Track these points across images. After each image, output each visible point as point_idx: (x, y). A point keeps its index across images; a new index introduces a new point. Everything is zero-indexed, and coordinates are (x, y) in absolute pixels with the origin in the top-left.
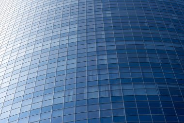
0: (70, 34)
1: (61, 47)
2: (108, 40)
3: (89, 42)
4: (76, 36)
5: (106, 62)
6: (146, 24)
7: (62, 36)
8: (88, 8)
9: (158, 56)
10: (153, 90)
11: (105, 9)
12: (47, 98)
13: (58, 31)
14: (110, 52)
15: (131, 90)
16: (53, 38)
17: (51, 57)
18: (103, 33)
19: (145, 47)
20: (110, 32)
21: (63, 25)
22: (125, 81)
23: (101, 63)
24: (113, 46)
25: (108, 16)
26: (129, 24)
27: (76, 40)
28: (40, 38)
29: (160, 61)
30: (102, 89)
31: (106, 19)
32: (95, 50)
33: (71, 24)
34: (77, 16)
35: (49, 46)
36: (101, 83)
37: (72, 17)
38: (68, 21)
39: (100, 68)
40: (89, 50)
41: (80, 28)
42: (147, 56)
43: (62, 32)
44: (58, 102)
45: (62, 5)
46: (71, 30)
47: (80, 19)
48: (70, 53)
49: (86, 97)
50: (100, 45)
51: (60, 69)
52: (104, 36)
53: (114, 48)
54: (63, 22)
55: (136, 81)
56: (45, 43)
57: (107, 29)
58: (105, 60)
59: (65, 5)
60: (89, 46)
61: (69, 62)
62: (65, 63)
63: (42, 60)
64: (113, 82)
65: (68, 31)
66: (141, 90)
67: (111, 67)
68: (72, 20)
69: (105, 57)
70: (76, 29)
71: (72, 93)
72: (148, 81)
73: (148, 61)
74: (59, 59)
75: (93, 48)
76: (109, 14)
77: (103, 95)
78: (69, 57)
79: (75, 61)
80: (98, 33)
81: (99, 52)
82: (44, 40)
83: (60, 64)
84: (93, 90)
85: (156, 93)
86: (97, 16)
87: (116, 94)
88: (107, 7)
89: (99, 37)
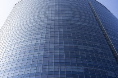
0: (42, 38)
1: (36, 44)
2: (60, 43)
3: (50, 43)
4: (44, 40)
5: (58, 54)
6: (80, 37)
7: (37, 39)
8: (51, 26)
9: (85, 52)
10: (81, 69)
11: (60, 28)
12: (27, 69)
13: (36, 37)
14: (61, 49)
15: (70, 69)
16: (33, 40)
17: (31, 49)
18: (58, 39)
19: (78, 48)
20: (62, 39)
21: (38, 34)
22: (67, 64)
23: (56, 54)
24: (62, 46)
25: (61, 31)
26: (72, 36)
27: (44, 42)
28: (26, 39)
29: (86, 55)
30: (56, 67)
31: (60, 32)
32: (54, 47)
33: (42, 33)
34: (46, 30)
35: (30, 44)
36: (55, 64)
37: (43, 30)
38: (41, 32)
40: (50, 47)
41: (47, 36)
42: (79, 52)
43: (38, 37)
44: (33, 72)
45: (39, 24)
46: (42, 37)
47: (47, 31)
48: (41, 48)
49: (47, 71)
50: (56, 45)
51: (35, 55)
52: (58, 41)
54: (39, 32)
55: (73, 64)
56: (28, 42)
57: (60, 37)
58: (58, 53)
59: (40, 24)
60: (51, 45)
61: (40, 52)
62: (38, 53)
63: (26, 50)
64: (61, 64)
65: (40, 37)
66: (75, 69)
67: (61, 56)
68: (43, 32)
69: (58, 51)
70: (45, 36)
71: (40, 68)
72: (79, 65)
73: (80, 54)
74: (35, 51)
75: (52, 46)
76: (62, 30)
77: (56, 70)
78: (40, 50)
79: (43, 52)
80: (56, 39)
81: (56, 48)
82: (28, 40)
83: (35, 53)
84: (51, 67)
85: (82, 71)
86: (56, 31)
87: (63, 70)
88: (61, 26)
89: (56, 41)
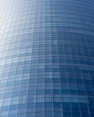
0: (26, 54)
1: (19, 64)
2: (54, 61)
3: (40, 61)
4: (31, 57)
5: (51, 77)
6: (82, 52)
7: (20, 55)
8: (41, 37)
9: (89, 75)
10: (84, 99)
11: (53, 39)
12: (6, 100)
13: (18, 52)
14: (54, 70)
15: (68, 98)
16: (14, 56)
17: (11, 71)
18: (51, 55)
19: (80, 68)
20: (56, 55)
21: (21, 48)
22: (64, 92)
23: (47, 77)
24: (57, 66)
25: (55, 43)
26: (70, 51)
27: (30, 59)
28: (4, 56)
29: (90, 79)
30: (47, 96)
31: (53, 45)
32: (44, 67)
33: (27, 47)
34: (32, 42)
35: (10, 62)
36: (47, 92)
37: (29, 42)
38: (26, 45)
39: (47, 81)
40: (40, 68)
41: (34, 51)
42: (81, 74)
43: (21, 53)
45: (22, 33)
46: (27, 52)
47: (34, 44)
48: (25, 69)
49: (35, 102)
50: (47, 64)
51: (17, 80)
52: (51, 58)
53: (58, 67)
54: (22, 46)
55: (72, 92)
56: (7, 60)
57: (53, 53)
58: (50, 75)
59: (24, 33)
60: (40, 64)
61: (25, 75)
62: (21, 75)
63: (5, 72)
64: (55, 92)
65: (25, 52)
66: (75, 99)
67: (55, 80)
68: (28, 45)
69: (51, 73)
70: (31, 51)
71: (24, 98)
72: (81, 93)
73: (82, 78)
74: (17, 73)
75: (42, 66)
77: (47, 101)
78: (24, 71)
79: (29, 74)
80: (47, 55)
81: (47, 69)
82: (7, 58)
83: (18, 76)
84: (40, 96)
85: (86, 101)
86: (47, 43)
87: (57, 100)
88: (55, 37)
89: (47, 58)
